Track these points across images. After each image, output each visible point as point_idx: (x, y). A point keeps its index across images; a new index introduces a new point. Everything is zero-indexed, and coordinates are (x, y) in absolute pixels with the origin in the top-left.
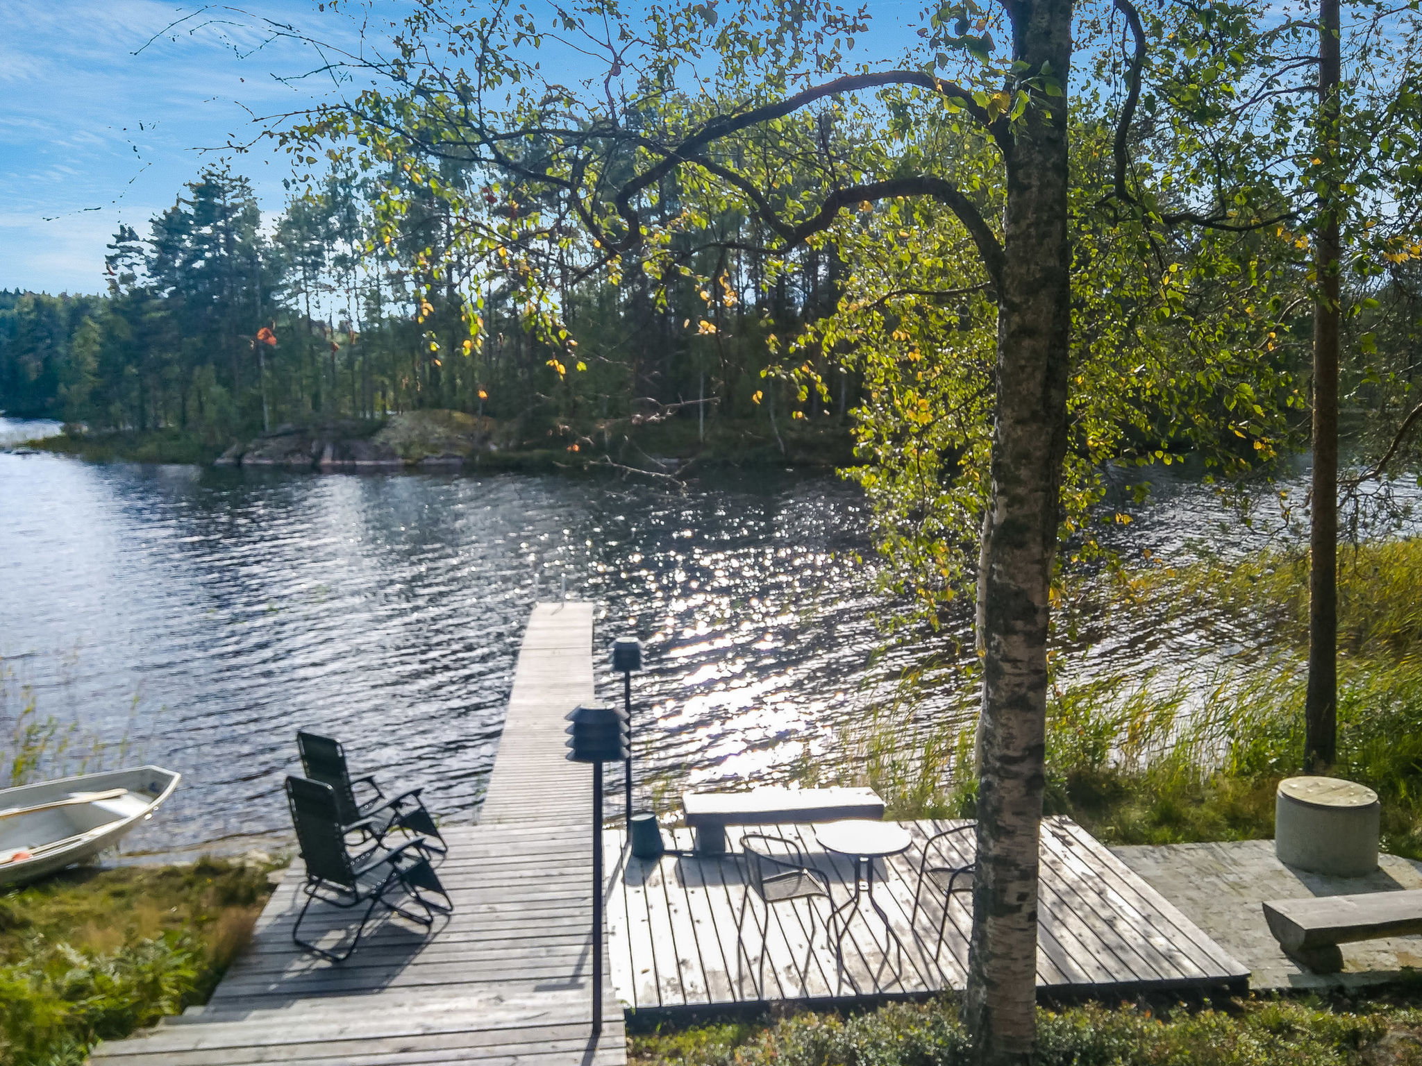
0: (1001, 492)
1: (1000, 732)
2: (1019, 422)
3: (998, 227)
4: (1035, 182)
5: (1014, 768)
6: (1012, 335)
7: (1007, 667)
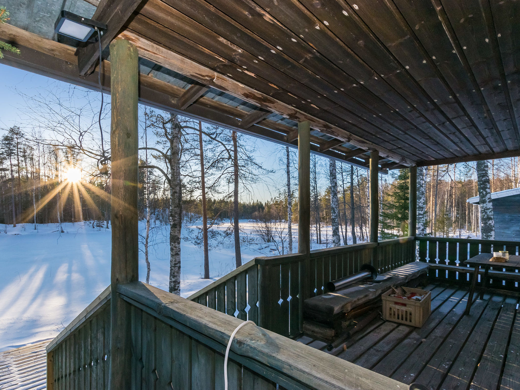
0: (172, 219)
1: (174, 260)
2: (175, 207)
3: (170, 176)
4: (176, 169)
5: (176, 265)
6: (173, 193)
7: (174, 248)
